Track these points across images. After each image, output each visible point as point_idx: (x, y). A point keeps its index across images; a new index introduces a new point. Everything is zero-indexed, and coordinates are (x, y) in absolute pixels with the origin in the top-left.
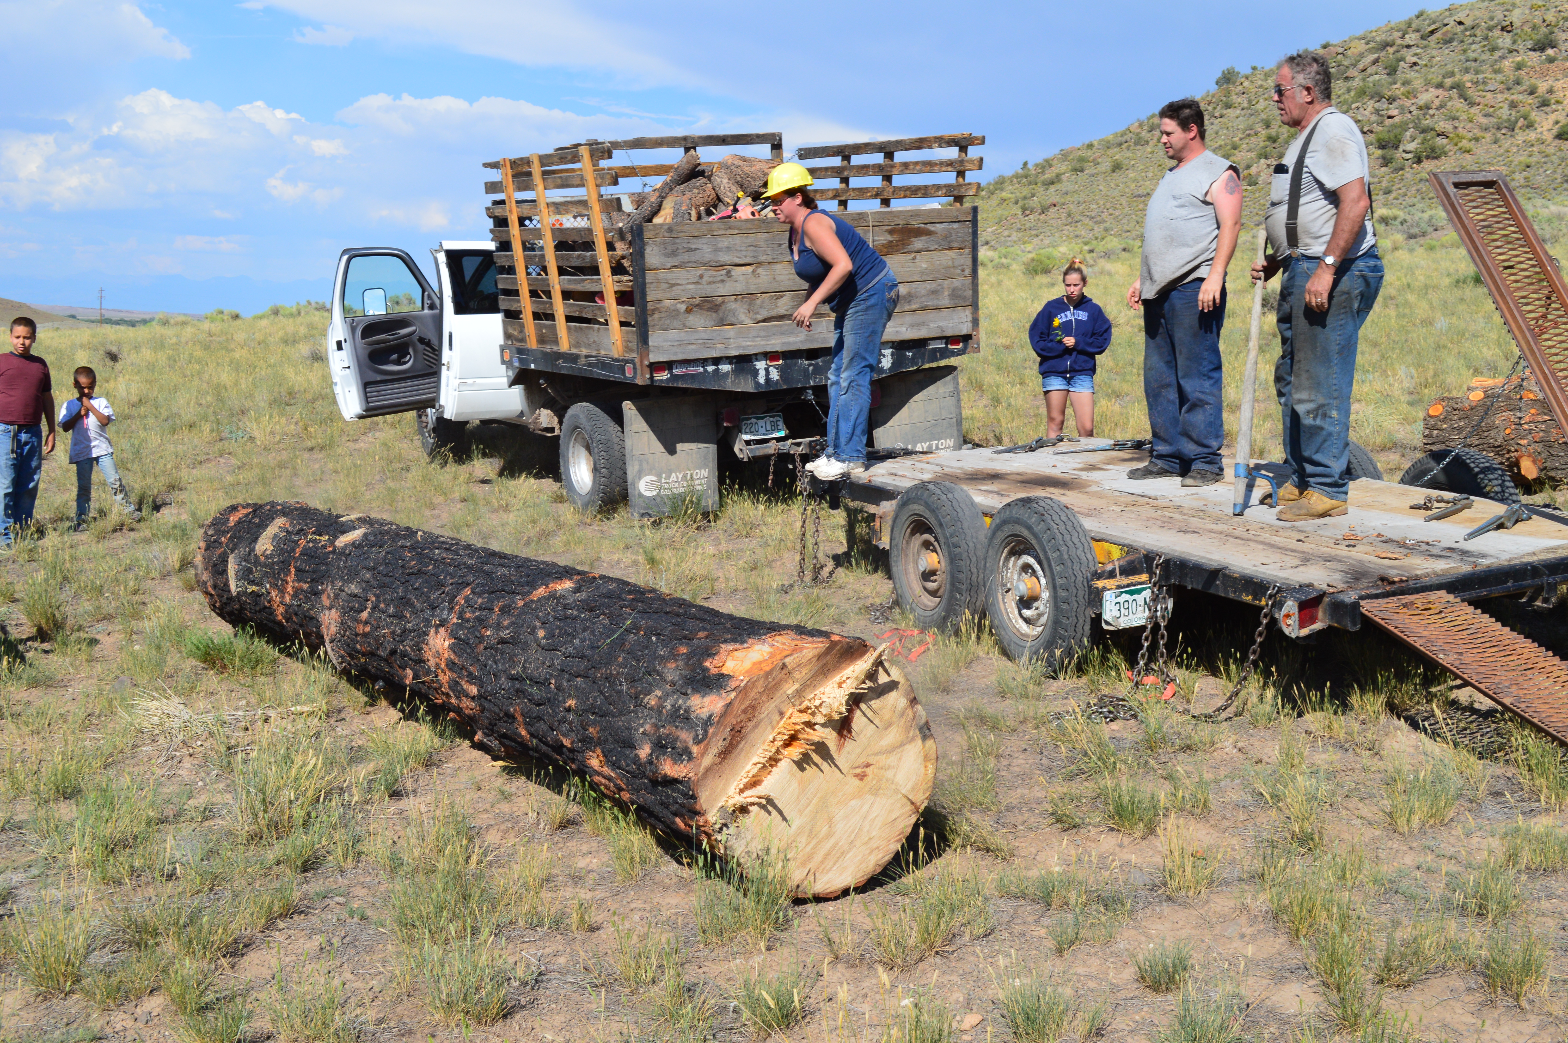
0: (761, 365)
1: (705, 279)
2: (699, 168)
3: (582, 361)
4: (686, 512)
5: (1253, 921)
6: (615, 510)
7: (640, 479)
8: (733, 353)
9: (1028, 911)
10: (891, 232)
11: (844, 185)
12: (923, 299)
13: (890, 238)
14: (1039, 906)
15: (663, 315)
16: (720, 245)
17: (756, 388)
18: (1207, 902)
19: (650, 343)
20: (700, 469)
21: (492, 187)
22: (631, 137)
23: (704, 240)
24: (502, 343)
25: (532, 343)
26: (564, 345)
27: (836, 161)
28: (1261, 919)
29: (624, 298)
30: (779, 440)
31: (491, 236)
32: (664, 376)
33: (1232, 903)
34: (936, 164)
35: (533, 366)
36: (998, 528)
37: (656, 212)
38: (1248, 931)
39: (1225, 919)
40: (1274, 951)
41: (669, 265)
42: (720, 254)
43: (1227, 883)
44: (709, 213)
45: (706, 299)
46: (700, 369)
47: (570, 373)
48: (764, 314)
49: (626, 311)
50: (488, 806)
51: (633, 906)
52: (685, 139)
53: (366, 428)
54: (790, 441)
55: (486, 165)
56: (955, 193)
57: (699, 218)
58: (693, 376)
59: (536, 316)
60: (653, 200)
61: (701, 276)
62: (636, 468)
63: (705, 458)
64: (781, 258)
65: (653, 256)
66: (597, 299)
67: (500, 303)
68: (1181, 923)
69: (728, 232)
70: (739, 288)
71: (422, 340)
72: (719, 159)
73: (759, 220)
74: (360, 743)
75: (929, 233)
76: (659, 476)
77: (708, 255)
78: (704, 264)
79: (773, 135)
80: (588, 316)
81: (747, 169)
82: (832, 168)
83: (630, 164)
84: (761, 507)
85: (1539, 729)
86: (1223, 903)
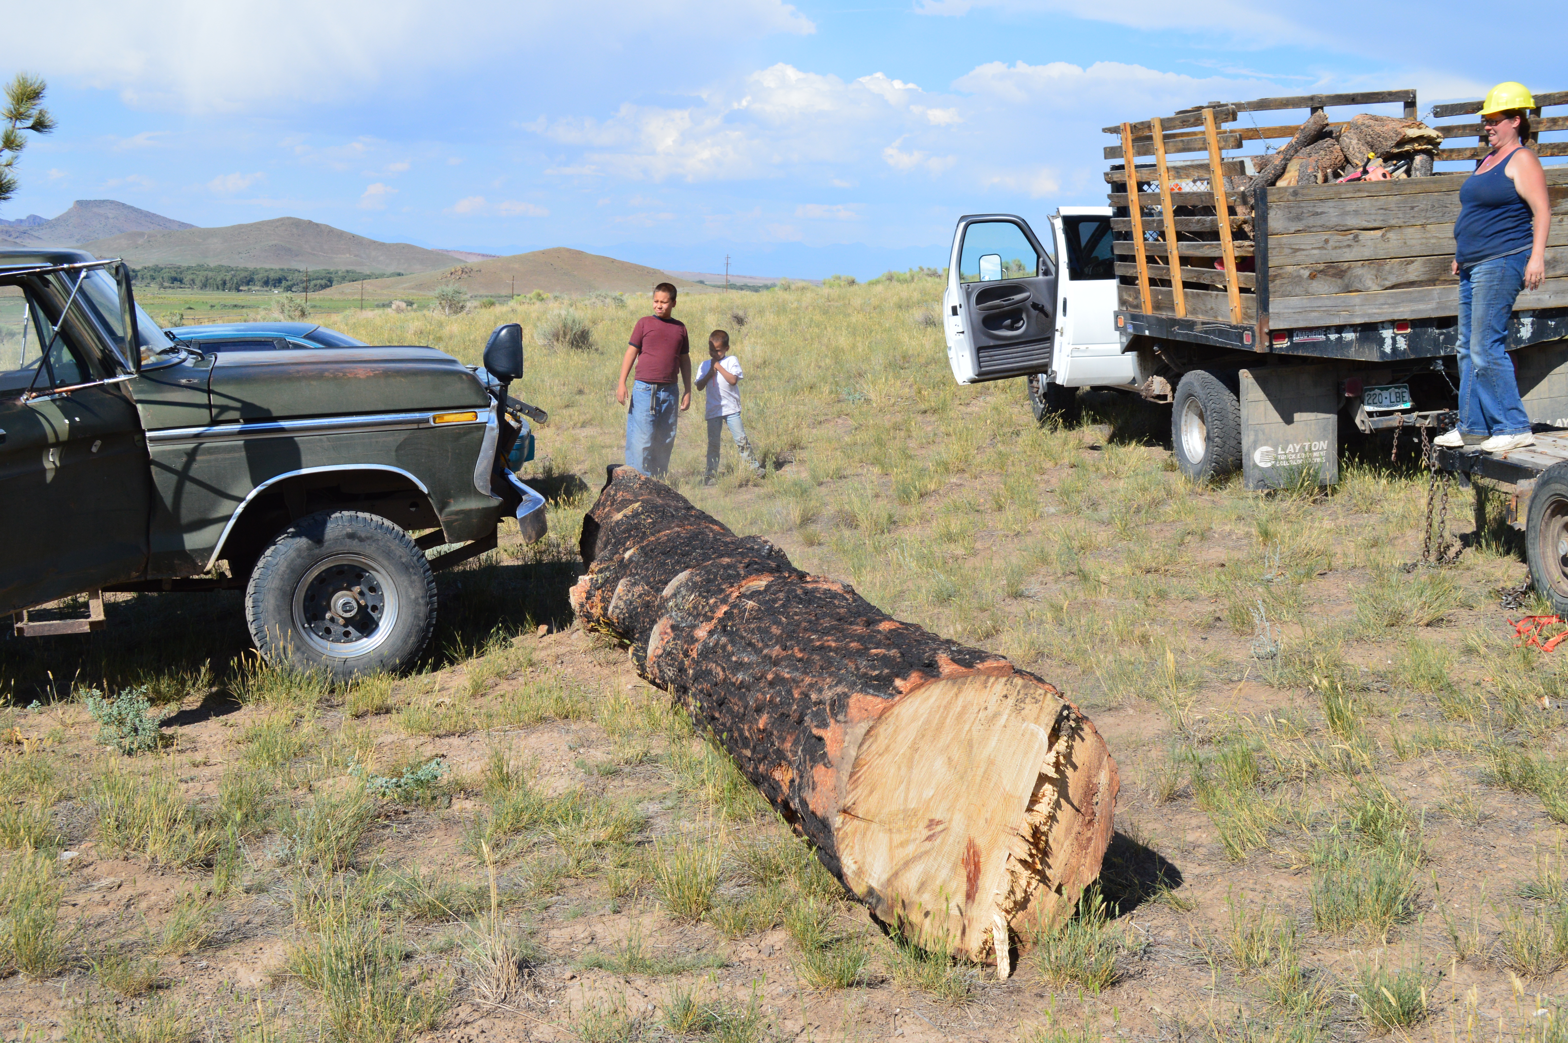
0: (1387, 334)
1: (1331, 243)
2: (1327, 129)
3: (1199, 328)
4: (1302, 485)
6: (1227, 480)
7: (1255, 449)
8: (1358, 321)
15: (1284, 281)
16: (1347, 209)
17: (1381, 357)
19: (1271, 310)
20: (1319, 441)
21: (1111, 152)
22: (1255, 98)
23: (1331, 204)
24: (1116, 309)
25: (1148, 310)
26: (1181, 312)
29: (1244, 264)
30: (1404, 412)
31: (1109, 201)
32: (1284, 344)
35: (1147, 333)
37: (1279, 176)
41: (1293, 230)
42: (1348, 217)
44: (1337, 175)
45: (1331, 264)
46: (1322, 338)
47: (1186, 340)
48: (1392, 280)
49: (1247, 277)
52: (1312, 98)
54: (1416, 414)
55: (1105, 130)
57: (1326, 180)
58: (1314, 345)
59: (1153, 282)
60: (1277, 162)
61: (1326, 241)
62: (1252, 438)
63: (1325, 430)
65: (1276, 220)
66: (1216, 265)
67: (1116, 268)
69: (1356, 195)
70: (1367, 253)
71: (1035, 306)
72: (1349, 119)
73: (1390, 182)
76: (1275, 447)
77: (1334, 219)
78: (1330, 229)
79: (1407, 93)
80: (1206, 282)
81: (1378, 129)
82: (1471, 126)
83: (1253, 126)
84: (1382, 483)
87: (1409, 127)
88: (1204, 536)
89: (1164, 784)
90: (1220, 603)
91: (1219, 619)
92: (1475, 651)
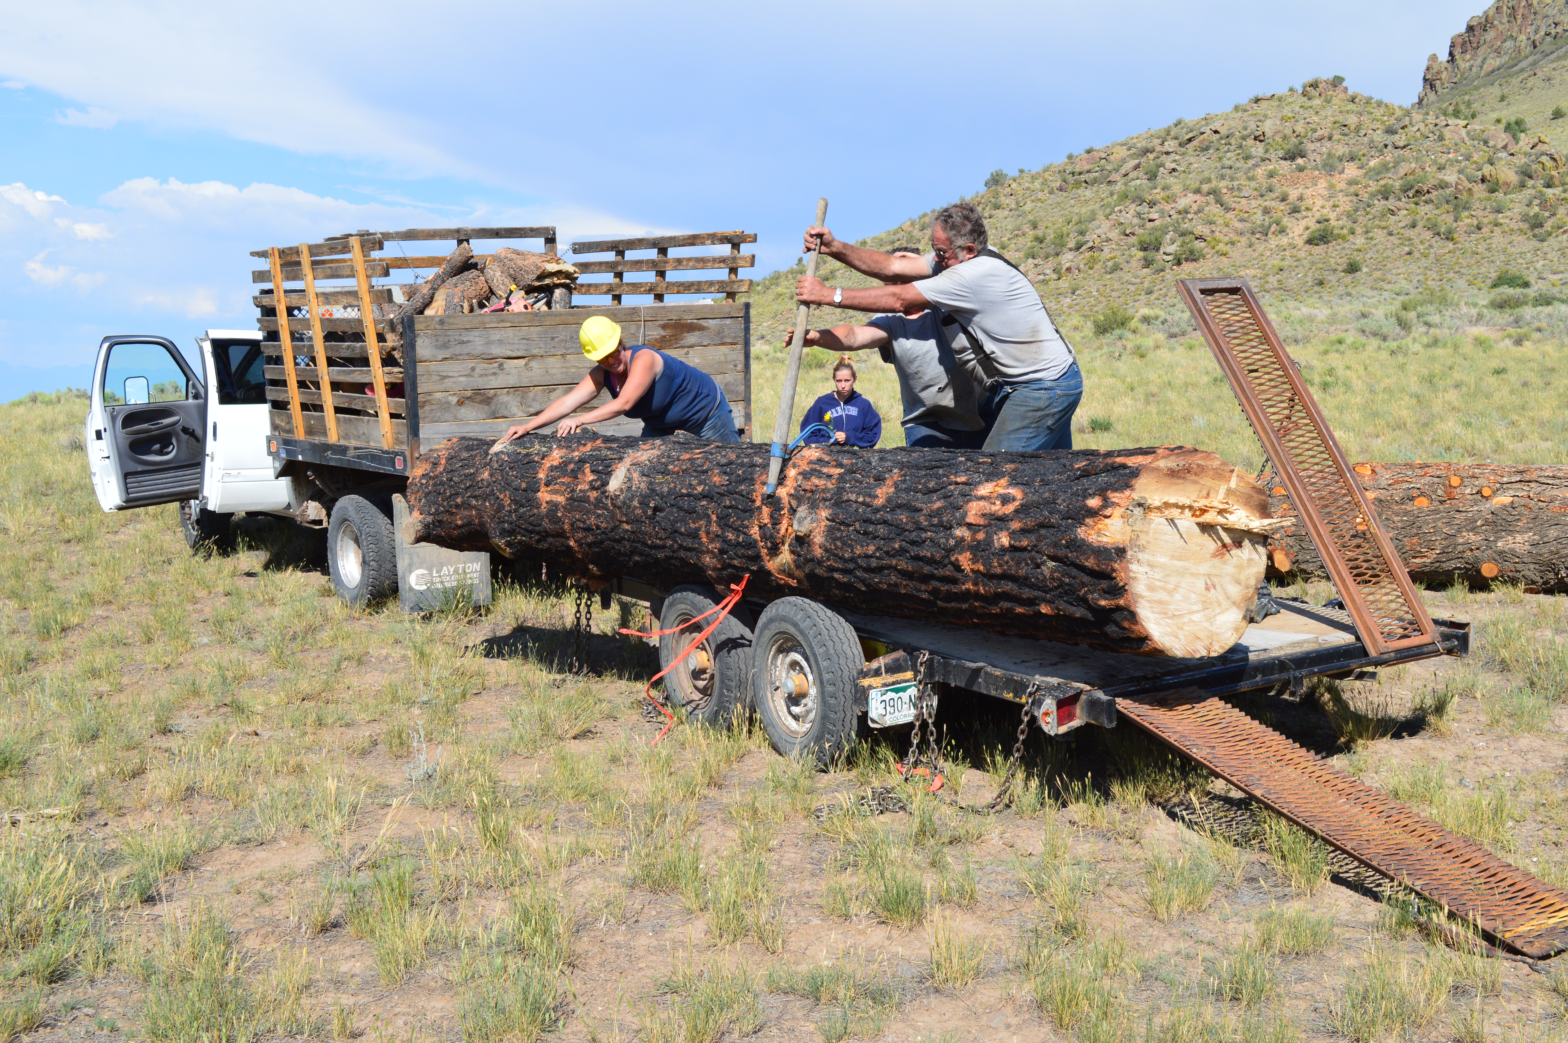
1: (477, 371)
2: (472, 261)
3: (351, 453)
4: (457, 606)
5: (1018, 1011)
6: (384, 604)
7: (410, 572)
9: (797, 1006)
10: (664, 327)
11: (618, 280)
13: (663, 333)
14: (808, 1001)
15: (434, 407)
16: (492, 338)
18: (974, 993)
19: (421, 436)
20: (472, 563)
21: (259, 276)
22: (403, 228)
23: (476, 333)
24: (269, 433)
25: (300, 435)
26: (333, 437)
27: (610, 256)
28: (1025, 1009)
29: (394, 390)
31: (259, 325)
33: (997, 994)
34: (709, 261)
35: (300, 458)
37: (427, 304)
38: (1014, 1021)
39: (991, 1010)
40: (1039, 1040)
41: (440, 357)
42: (493, 346)
43: (992, 974)
44: (482, 306)
45: (478, 391)
47: (339, 465)
49: (397, 402)
50: (247, 910)
51: (397, 1010)
52: (458, 231)
53: (126, 520)
55: (253, 254)
56: (728, 289)
57: (472, 310)
59: (304, 407)
60: (425, 291)
61: (473, 369)
62: (407, 561)
64: (553, 351)
65: (424, 348)
66: (367, 391)
67: (267, 393)
68: (948, 1015)
69: (500, 325)
70: (512, 381)
71: (185, 430)
72: (493, 252)
73: (531, 313)
74: (114, 846)
75: (702, 328)
76: (430, 570)
77: (480, 348)
78: (476, 357)
79: (547, 229)
80: (358, 408)
81: (520, 263)
82: (607, 263)
83: (402, 255)
84: (533, 602)
85: (1289, 819)
86: (989, 994)
87: (548, 261)
88: (361, 661)
89: (317, 916)
90: (377, 728)
91: (375, 743)
92: (619, 760)
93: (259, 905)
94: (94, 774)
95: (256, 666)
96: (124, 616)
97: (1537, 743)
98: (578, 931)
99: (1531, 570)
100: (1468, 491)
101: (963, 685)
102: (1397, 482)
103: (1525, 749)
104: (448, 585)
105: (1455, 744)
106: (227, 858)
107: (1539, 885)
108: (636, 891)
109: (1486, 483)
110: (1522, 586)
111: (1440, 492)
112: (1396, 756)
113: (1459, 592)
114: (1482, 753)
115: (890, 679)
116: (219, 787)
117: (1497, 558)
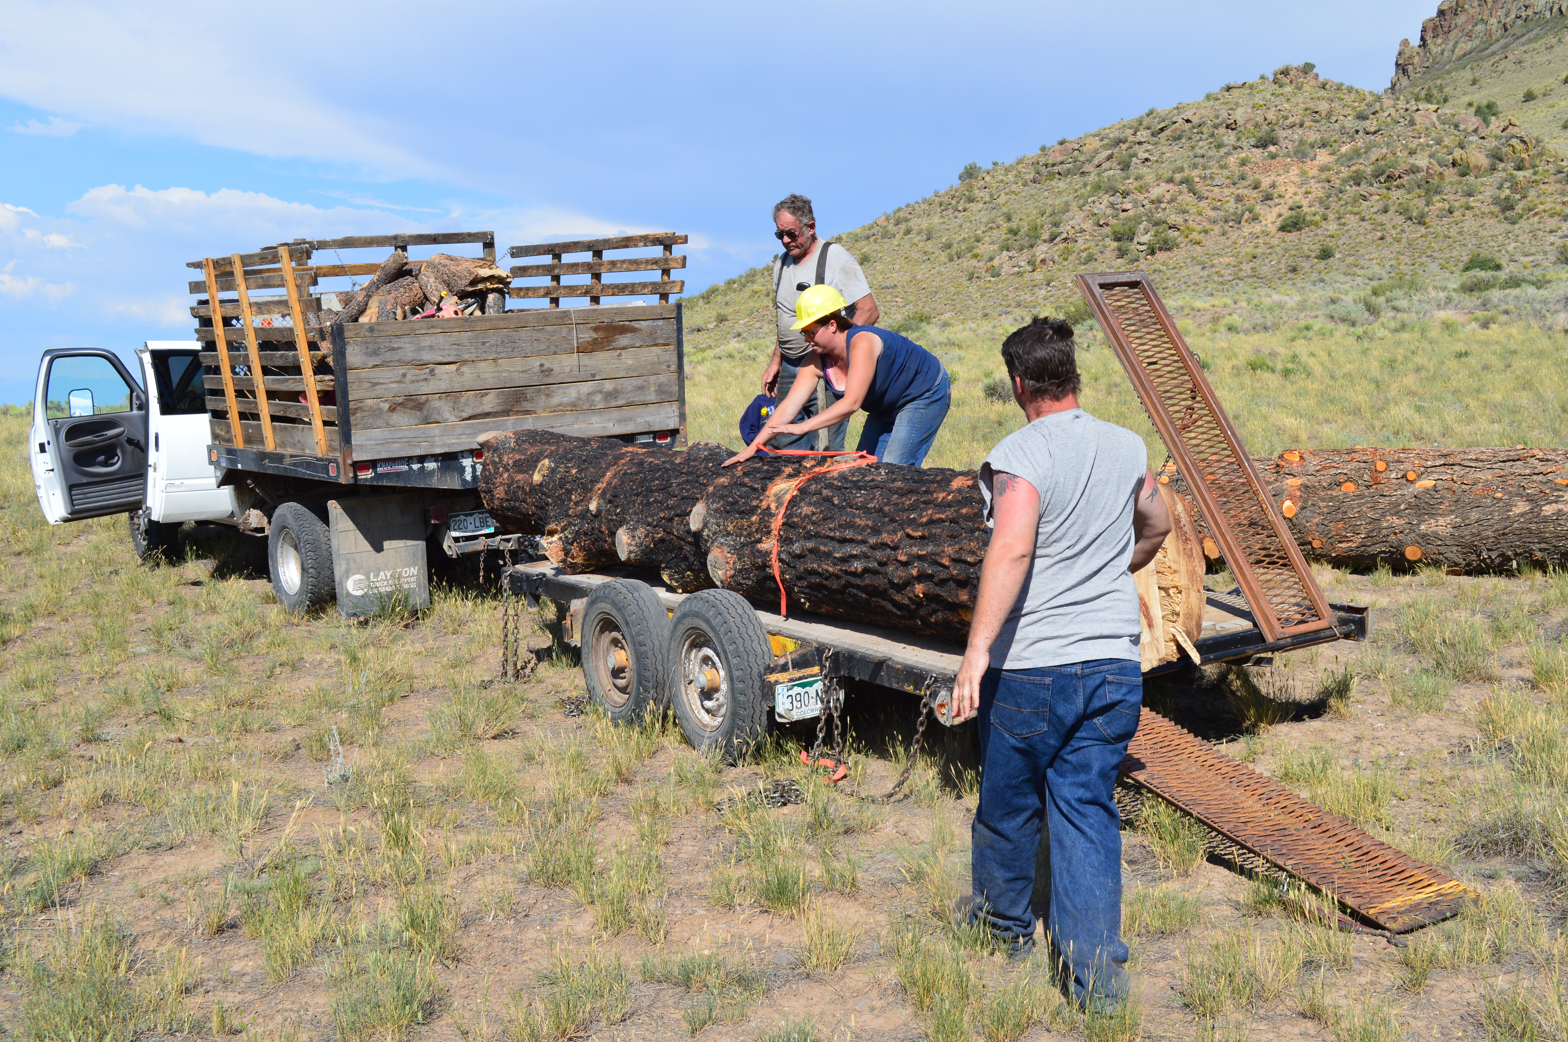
0: (467, 462)
1: (409, 377)
2: (407, 267)
3: (288, 460)
4: (393, 610)
5: (883, 995)
6: (323, 610)
7: (348, 578)
8: (438, 451)
9: (669, 994)
10: (596, 329)
11: (555, 283)
12: (629, 395)
13: (595, 335)
14: (679, 989)
15: (365, 414)
16: (422, 344)
17: (463, 485)
18: (843, 977)
19: (353, 442)
20: (409, 567)
21: (196, 287)
22: (339, 236)
23: (406, 339)
24: (210, 443)
25: (239, 443)
26: (270, 445)
27: (547, 260)
28: (890, 992)
29: (326, 398)
30: (488, 536)
31: (197, 336)
32: (368, 475)
33: (866, 978)
34: (642, 263)
35: (240, 466)
36: (679, 621)
37: (362, 312)
38: (878, 1004)
39: (858, 994)
40: (901, 1022)
41: (371, 364)
42: (423, 353)
43: (865, 958)
44: (414, 312)
45: (410, 397)
46: (405, 468)
47: (276, 473)
48: (469, 412)
49: (329, 410)
50: (149, 913)
51: (280, 1007)
52: (395, 238)
53: (79, 531)
54: (499, 538)
55: (189, 265)
56: (661, 291)
57: (405, 317)
58: (398, 475)
59: (243, 416)
60: (360, 299)
61: (404, 375)
62: (344, 567)
63: (414, 556)
64: (485, 356)
65: (354, 355)
66: (301, 399)
67: (207, 403)
68: (815, 999)
69: (430, 331)
70: (443, 386)
71: (130, 441)
72: (428, 258)
73: (462, 319)
74: (27, 854)
75: (634, 330)
76: (368, 575)
77: (411, 354)
78: (407, 363)
79: (485, 234)
80: (293, 416)
81: (453, 268)
82: (544, 266)
83: (339, 263)
84: (469, 604)
85: (1169, 803)
86: (857, 978)
87: (481, 267)
88: (295, 666)
89: (214, 918)
90: (302, 732)
91: (298, 747)
92: (534, 758)
93: (161, 908)
94: (15, 783)
95: (190, 673)
96: (64, 627)
97: (1435, 723)
98: (466, 926)
99: (1453, 553)
100: (1393, 475)
101: (866, 678)
102: (1324, 468)
103: (1422, 729)
104: (382, 590)
105: (1354, 725)
106: (136, 863)
107: (1409, 862)
108: (531, 887)
109: (1410, 467)
110: (1445, 568)
111: (1366, 477)
112: (1295, 738)
113: (1383, 575)
114: (1380, 734)
115: (797, 674)
116: (136, 794)
117: (1420, 541)
